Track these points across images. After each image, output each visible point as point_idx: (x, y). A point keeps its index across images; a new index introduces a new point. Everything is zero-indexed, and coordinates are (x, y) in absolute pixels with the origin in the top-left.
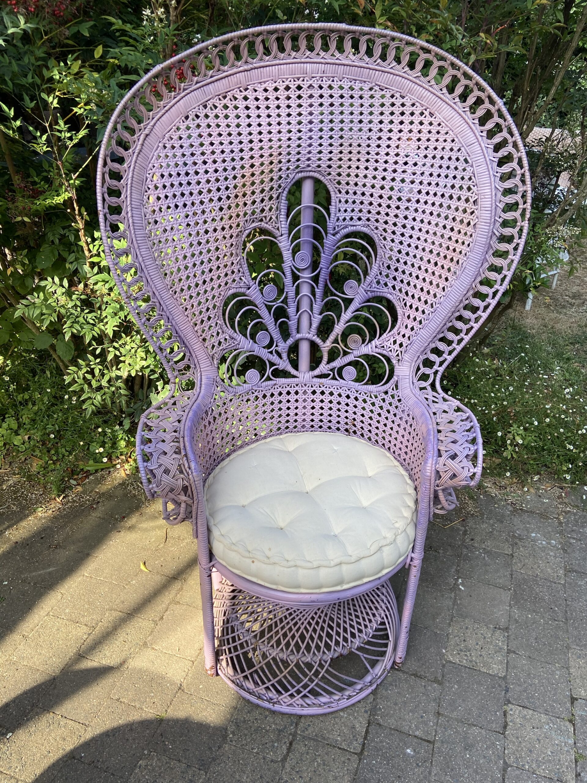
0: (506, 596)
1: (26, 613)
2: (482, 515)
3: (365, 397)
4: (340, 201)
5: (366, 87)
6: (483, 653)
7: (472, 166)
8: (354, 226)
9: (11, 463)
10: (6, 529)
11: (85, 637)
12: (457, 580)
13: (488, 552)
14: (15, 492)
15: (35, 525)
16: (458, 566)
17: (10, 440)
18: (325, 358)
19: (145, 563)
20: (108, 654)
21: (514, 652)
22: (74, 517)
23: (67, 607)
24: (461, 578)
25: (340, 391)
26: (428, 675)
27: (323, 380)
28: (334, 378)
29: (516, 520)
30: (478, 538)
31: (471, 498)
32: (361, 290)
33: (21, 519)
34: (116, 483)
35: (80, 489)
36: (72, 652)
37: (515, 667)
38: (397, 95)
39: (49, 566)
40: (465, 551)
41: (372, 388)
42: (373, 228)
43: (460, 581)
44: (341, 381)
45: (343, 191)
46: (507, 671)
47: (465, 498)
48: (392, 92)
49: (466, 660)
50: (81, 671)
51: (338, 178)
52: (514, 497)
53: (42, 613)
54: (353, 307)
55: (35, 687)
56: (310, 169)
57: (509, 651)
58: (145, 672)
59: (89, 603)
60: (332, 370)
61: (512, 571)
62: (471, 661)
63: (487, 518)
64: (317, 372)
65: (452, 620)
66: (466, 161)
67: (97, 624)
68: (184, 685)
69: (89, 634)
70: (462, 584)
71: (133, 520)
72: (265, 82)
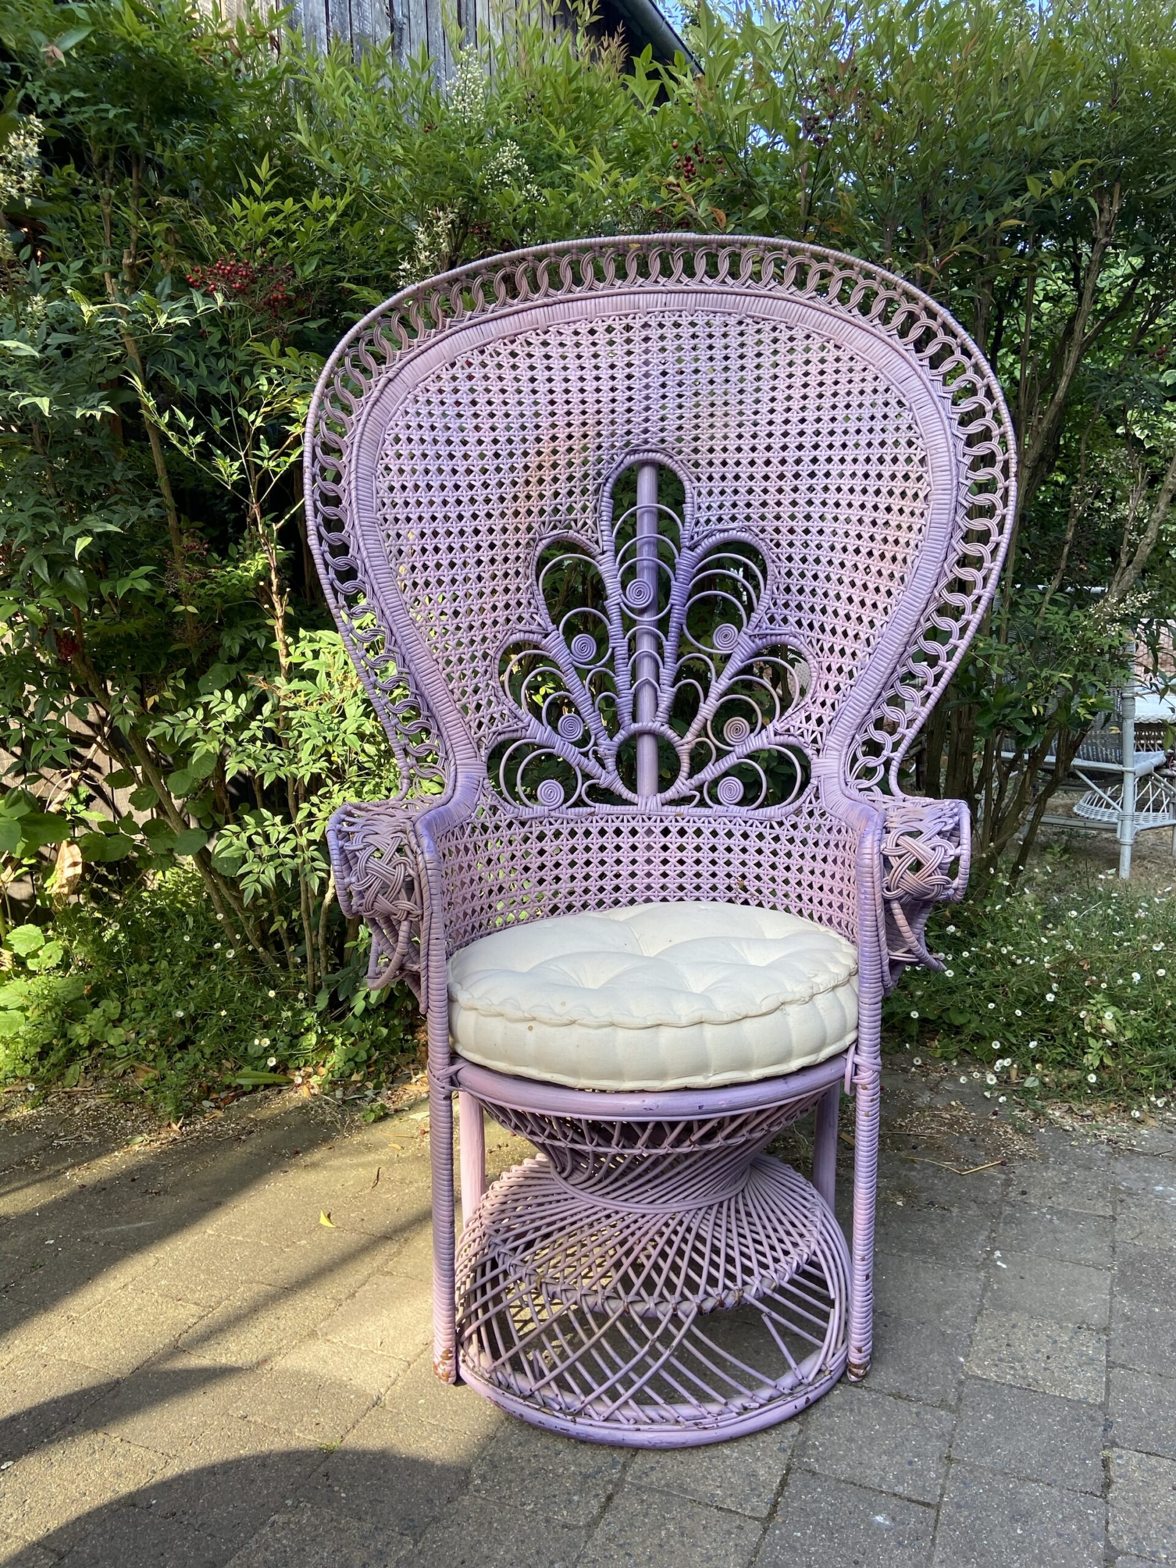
0: (1103, 1280)
1: (80, 1284)
2: (1045, 1159)
3: (761, 829)
4: (700, 494)
5: (732, 321)
6: (1053, 1365)
7: (911, 410)
8: (724, 531)
9: (96, 1079)
10: (67, 1169)
11: (192, 1320)
12: (992, 1252)
13: (1060, 1212)
14: (95, 1118)
15: (125, 1162)
16: (993, 1231)
17: (102, 1035)
18: (685, 767)
19: (329, 1216)
20: (233, 1347)
21: (1123, 1367)
22: (201, 1152)
23: (162, 1278)
24: (998, 1249)
25: (715, 825)
26: (924, 1396)
27: (683, 809)
28: (702, 803)
29: (1119, 1166)
30: (1036, 1191)
31: (1019, 1130)
32: (743, 638)
33: (99, 1155)
34: (290, 1106)
35: (219, 1114)
36: (162, 1340)
37: (1124, 1389)
38: (782, 326)
39: (140, 1219)
40: (1007, 1210)
42: (757, 531)
43: (998, 1254)
44: (716, 806)
45: (704, 477)
46: (1108, 1393)
47: (1006, 1132)
48: (773, 323)
49: (1014, 1376)
50: (174, 1372)
51: (694, 456)
52: (1113, 1132)
53: (112, 1285)
54: (731, 668)
55: (77, 1393)
56: (647, 447)
57: (1111, 1365)
58: (305, 1375)
59: (208, 1271)
60: (699, 789)
61: (1113, 1241)
62: (1024, 1378)
63: (1055, 1163)
64: (671, 793)
65: (979, 1313)
66: (900, 403)
67: (219, 1303)
68: (386, 1398)
69: (201, 1318)
70: (1003, 1259)
71: (317, 1155)
72: (574, 322)
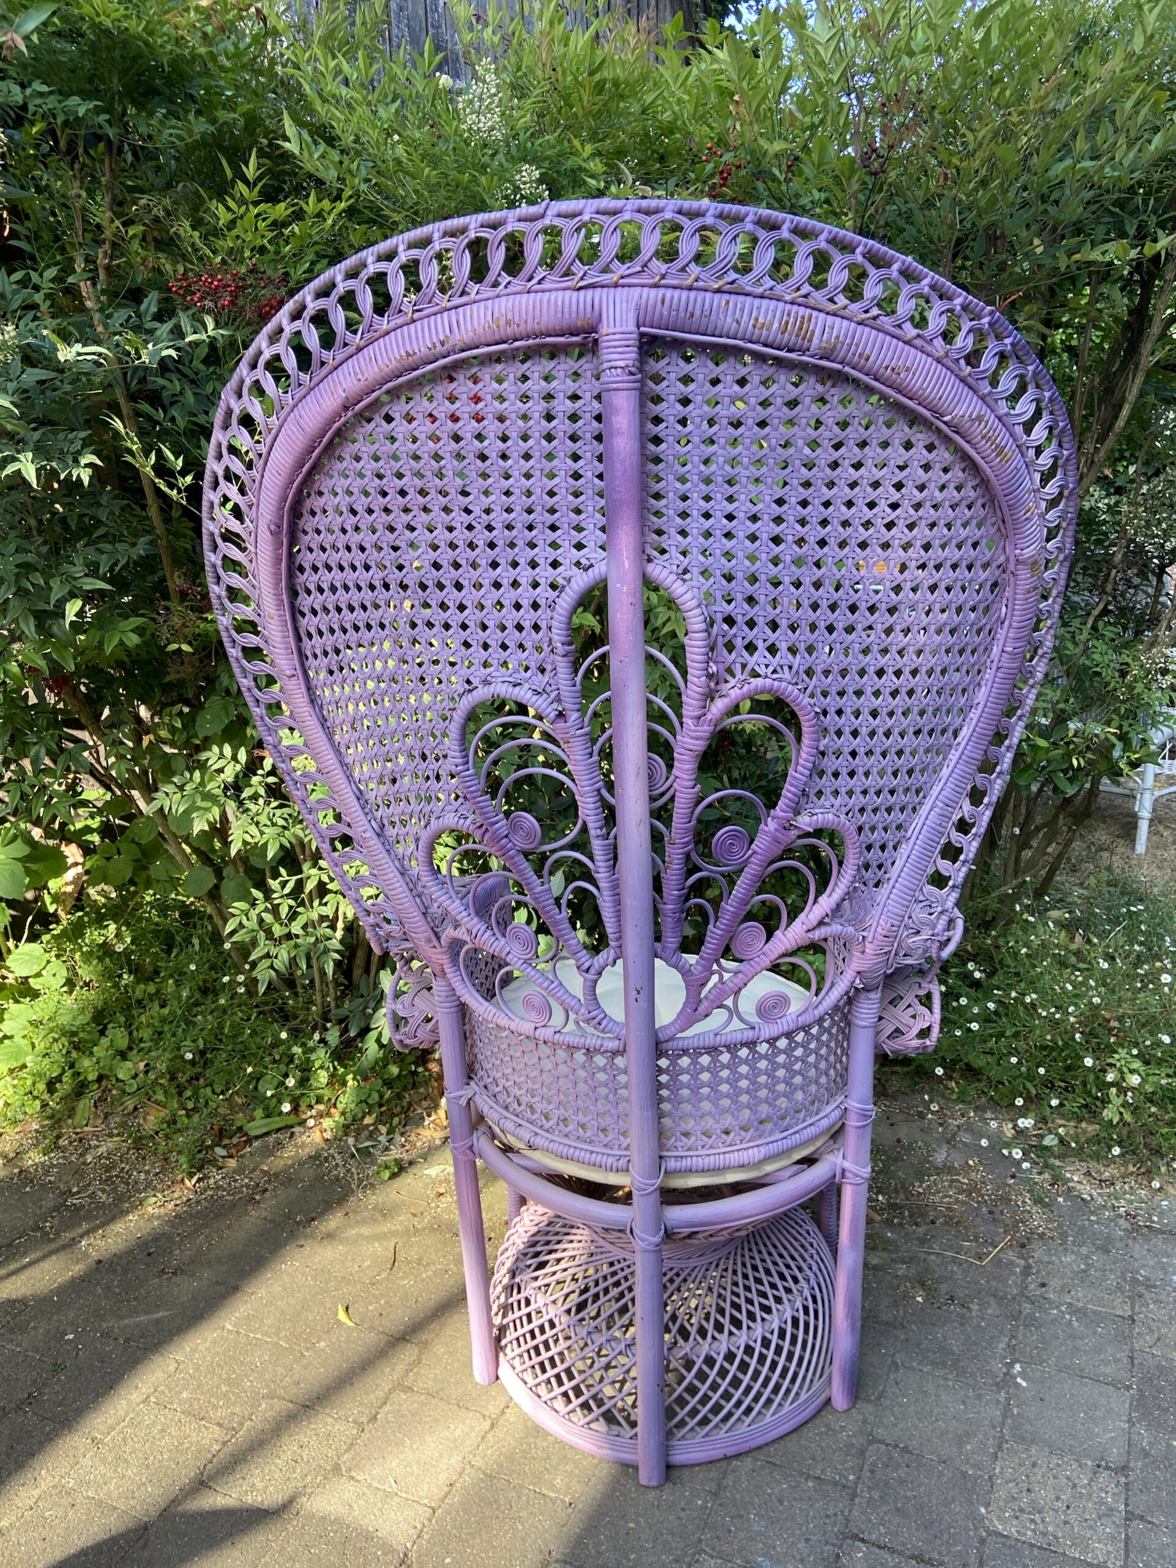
0: (1121, 1402)
1: (103, 1395)
2: (1064, 1236)
6: (1072, 1518)
9: (106, 1115)
10: (82, 1236)
11: (216, 1447)
12: (1011, 1365)
13: (1078, 1311)
14: (108, 1169)
15: (139, 1229)
16: (1013, 1337)
17: (111, 1069)
19: (347, 1309)
20: (259, 1485)
21: (1142, 1518)
22: (216, 1216)
23: (184, 1388)
24: (1018, 1361)
26: (946, 1559)
29: (1138, 1249)
30: (1055, 1283)
31: (1038, 1201)
33: (113, 1219)
34: (304, 1153)
35: (232, 1163)
36: (186, 1474)
37: (1144, 1549)
39: (158, 1308)
40: (1027, 1308)
43: (1018, 1367)
46: (1127, 1555)
47: (1024, 1202)
49: (1034, 1531)
50: (201, 1515)
52: (1131, 1202)
53: (135, 1397)
55: (105, 1542)
57: (1130, 1517)
58: (332, 1523)
59: (229, 1382)
61: (1132, 1350)
62: (1044, 1534)
63: (1074, 1242)
65: (1000, 1447)
67: (242, 1424)
68: (413, 1556)
69: (225, 1443)
70: (1023, 1375)
71: (333, 1223)
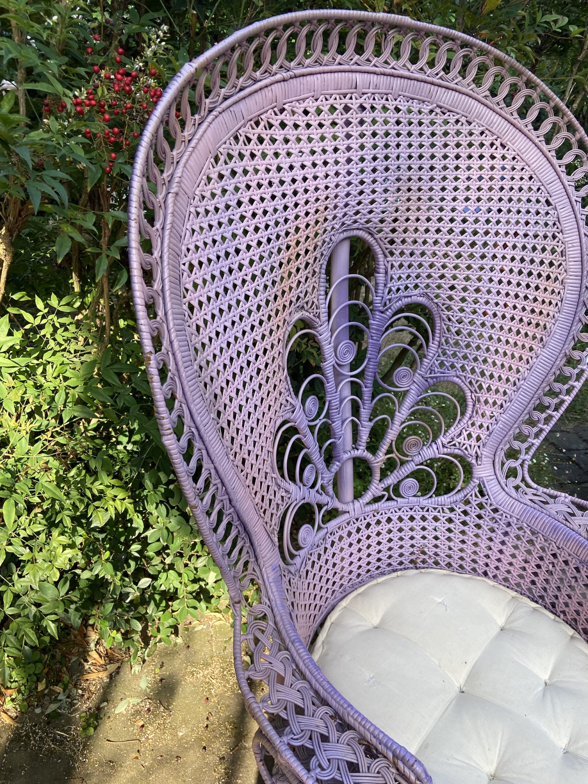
3: (436, 513)
4: (392, 266)
5: (426, 109)
7: (555, 209)
8: (407, 297)
18: (377, 475)
25: (400, 513)
27: (375, 506)
28: (390, 499)
32: (417, 378)
38: (463, 120)
41: (445, 499)
42: (432, 296)
44: (399, 500)
45: (397, 253)
48: (457, 117)
51: (391, 235)
54: (409, 402)
56: (356, 225)
60: (387, 489)
64: (368, 497)
66: (548, 203)
72: (304, 100)
